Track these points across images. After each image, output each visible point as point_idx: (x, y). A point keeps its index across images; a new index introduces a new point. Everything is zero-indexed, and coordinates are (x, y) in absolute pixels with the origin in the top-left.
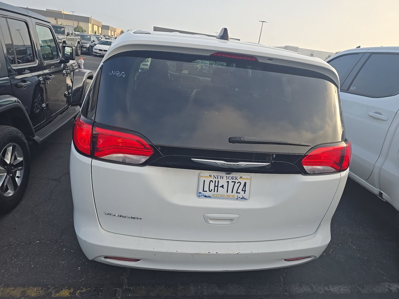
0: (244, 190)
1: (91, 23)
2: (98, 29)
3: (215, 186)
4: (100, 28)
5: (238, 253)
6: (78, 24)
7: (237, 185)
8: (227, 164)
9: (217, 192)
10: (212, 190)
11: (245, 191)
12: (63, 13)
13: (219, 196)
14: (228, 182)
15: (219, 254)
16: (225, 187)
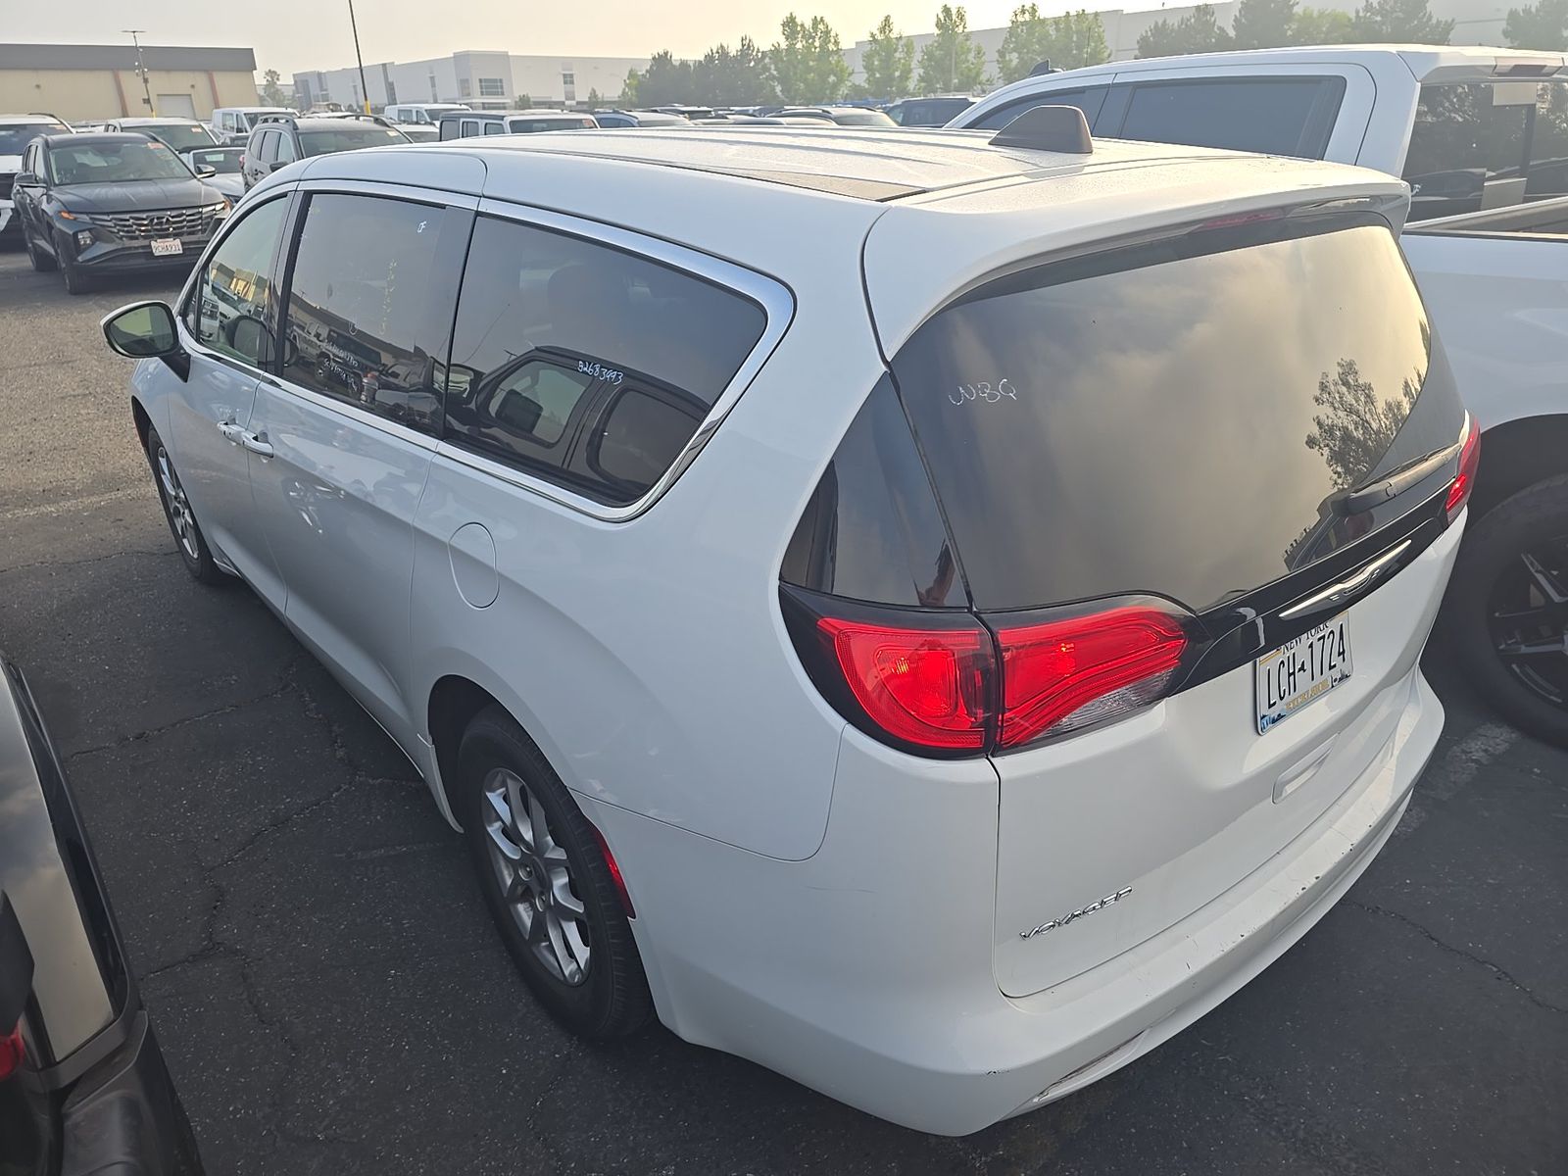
0: (1340, 651)
3: (1290, 675)
7: (1328, 642)
10: (1284, 691)
11: (1343, 652)
13: (1299, 700)
14: (1311, 646)
16: (1307, 664)
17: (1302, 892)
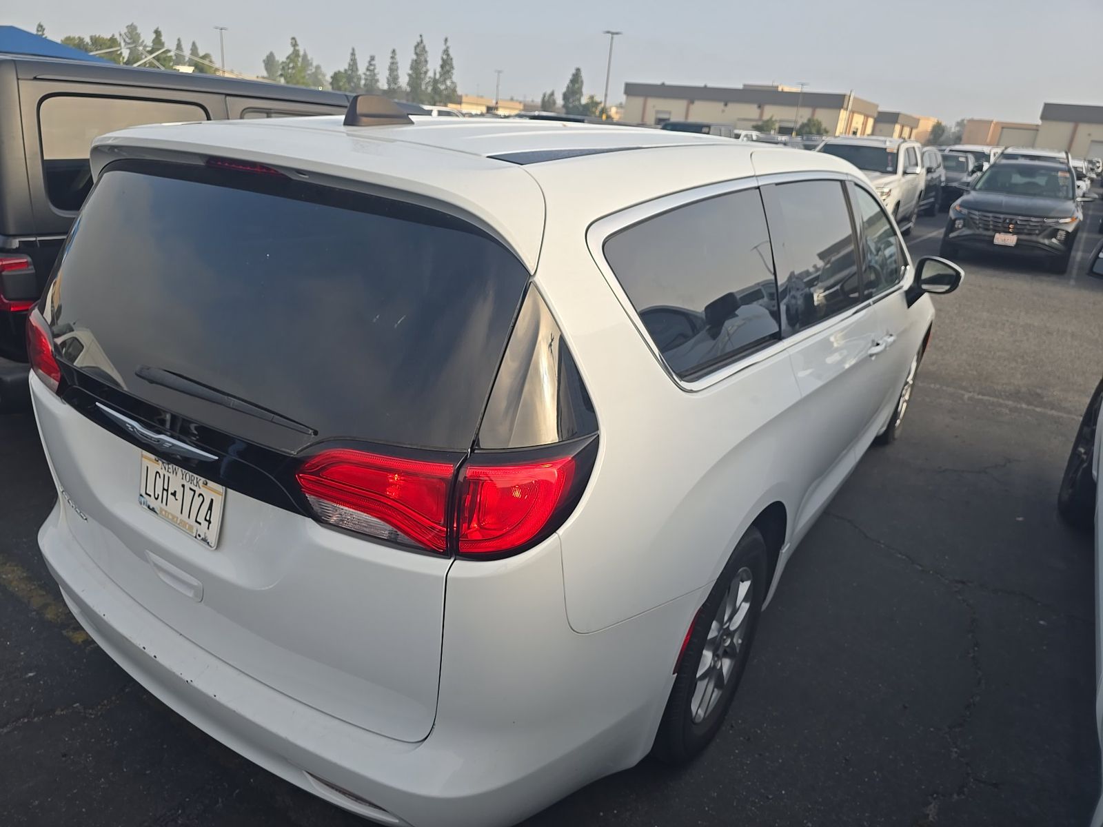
0: (208, 518)
1: (847, 109)
2: (865, 124)
3: (164, 489)
4: (871, 122)
5: (189, 681)
6: (813, 114)
7: (198, 500)
8: (142, 434)
9: (166, 504)
10: (158, 495)
11: (209, 522)
12: (780, 89)
13: (170, 517)
14: (183, 486)
15: (158, 662)
16: (179, 496)
17: (153, 656)
